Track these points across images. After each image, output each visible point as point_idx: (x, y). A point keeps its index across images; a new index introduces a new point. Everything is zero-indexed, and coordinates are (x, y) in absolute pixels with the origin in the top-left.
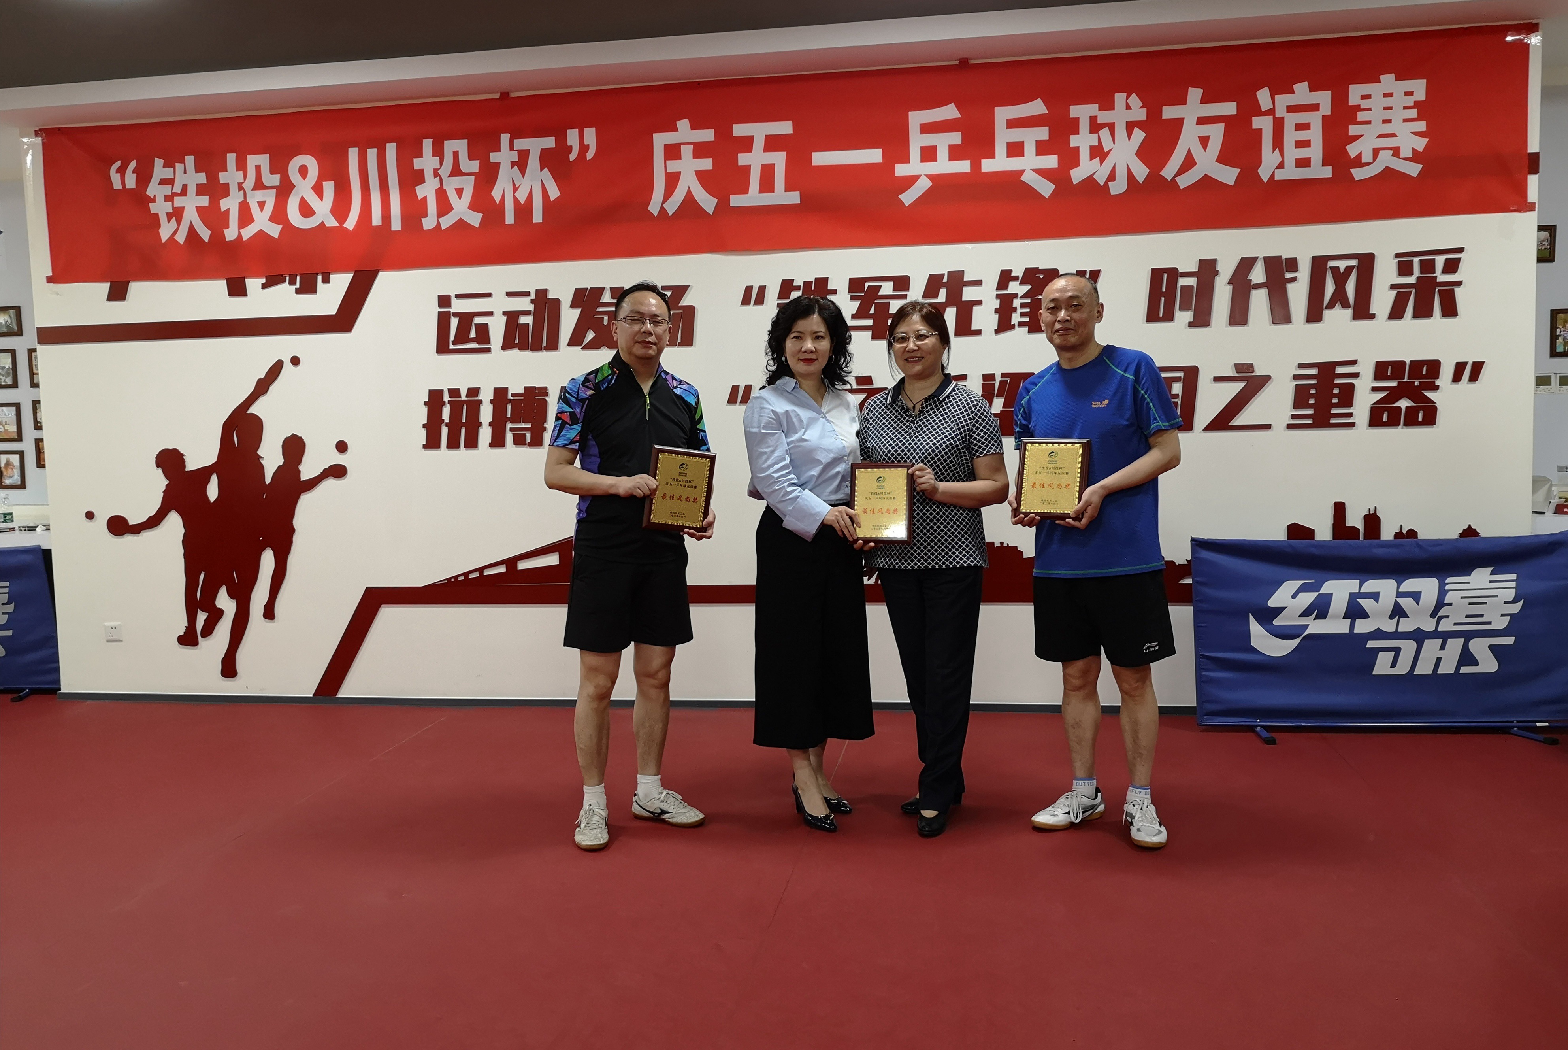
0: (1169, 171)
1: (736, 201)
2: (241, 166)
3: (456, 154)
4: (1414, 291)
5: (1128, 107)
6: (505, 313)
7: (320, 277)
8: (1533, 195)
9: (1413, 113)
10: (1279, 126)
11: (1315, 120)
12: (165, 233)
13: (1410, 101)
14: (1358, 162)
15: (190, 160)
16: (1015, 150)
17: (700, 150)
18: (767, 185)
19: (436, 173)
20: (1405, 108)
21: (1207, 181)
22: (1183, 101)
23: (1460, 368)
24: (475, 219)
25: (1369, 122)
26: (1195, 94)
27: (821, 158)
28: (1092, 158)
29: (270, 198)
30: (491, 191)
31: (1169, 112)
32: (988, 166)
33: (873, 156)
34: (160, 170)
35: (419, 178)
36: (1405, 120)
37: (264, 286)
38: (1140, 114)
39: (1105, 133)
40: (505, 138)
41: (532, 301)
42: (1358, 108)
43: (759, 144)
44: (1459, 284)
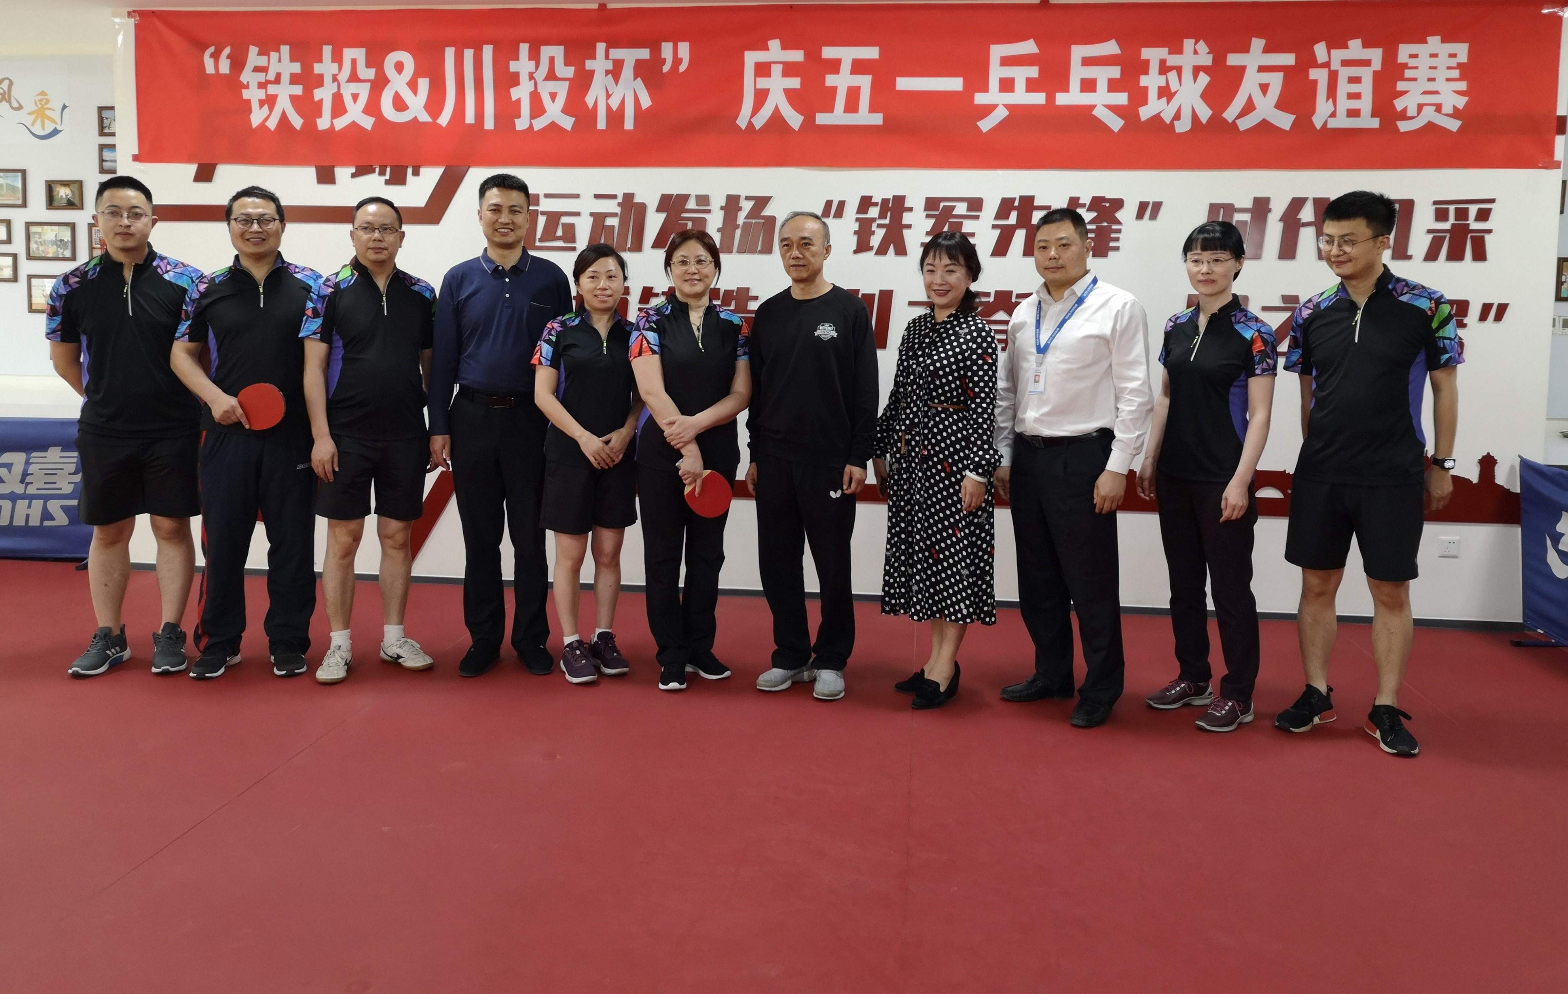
0: (1230, 114)
1: (822, 119)
2: (337, 58)
3: (552, 60)
4: (1448, 235)
5: (1196, 52)
6: (592, 214)
7: (410, 171)
8: (1559, 155)
9: (1456, 74)
10: (1333, 77)
11: (1367, 74)
12: (257, 117)
13: (1453, 62)
14: (1403, 116)
15: (285, 49)
16: (1088, 85)
17: (789, 70)
18: (852, 106)
19: (531, 77)
20: (1449, 68)
21: (1265, 126)
22: (1245, 49)
23: (1486, 309)
24: (567, 123)
25: (1415, 79)
26: (1257, 44)
27: (904, 84)
28: (1160, 97)
29: (364, 91)
30: (585, 97)
31: (1233, 60)
32: (1061, 99)
33: (955, 84)
34: (254, 57)
35: (515, 80)
36: (1448, 80)
37: (353, 176)
38: (1206, 59)
39: (1172, 76)
40: (601, 47)
41: (619, 204)
42: (1405, 66)
43: (846, 66)
44: (1489, 231)
